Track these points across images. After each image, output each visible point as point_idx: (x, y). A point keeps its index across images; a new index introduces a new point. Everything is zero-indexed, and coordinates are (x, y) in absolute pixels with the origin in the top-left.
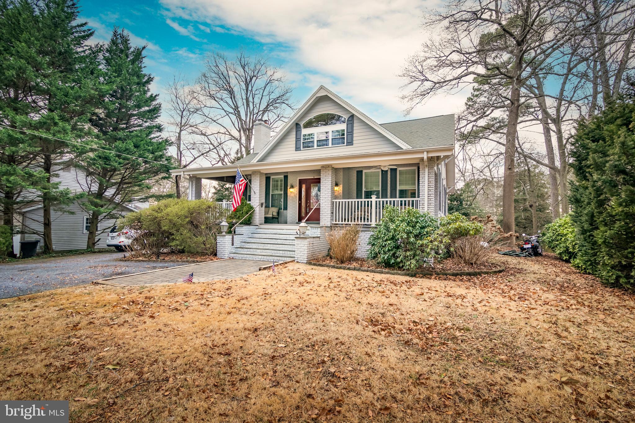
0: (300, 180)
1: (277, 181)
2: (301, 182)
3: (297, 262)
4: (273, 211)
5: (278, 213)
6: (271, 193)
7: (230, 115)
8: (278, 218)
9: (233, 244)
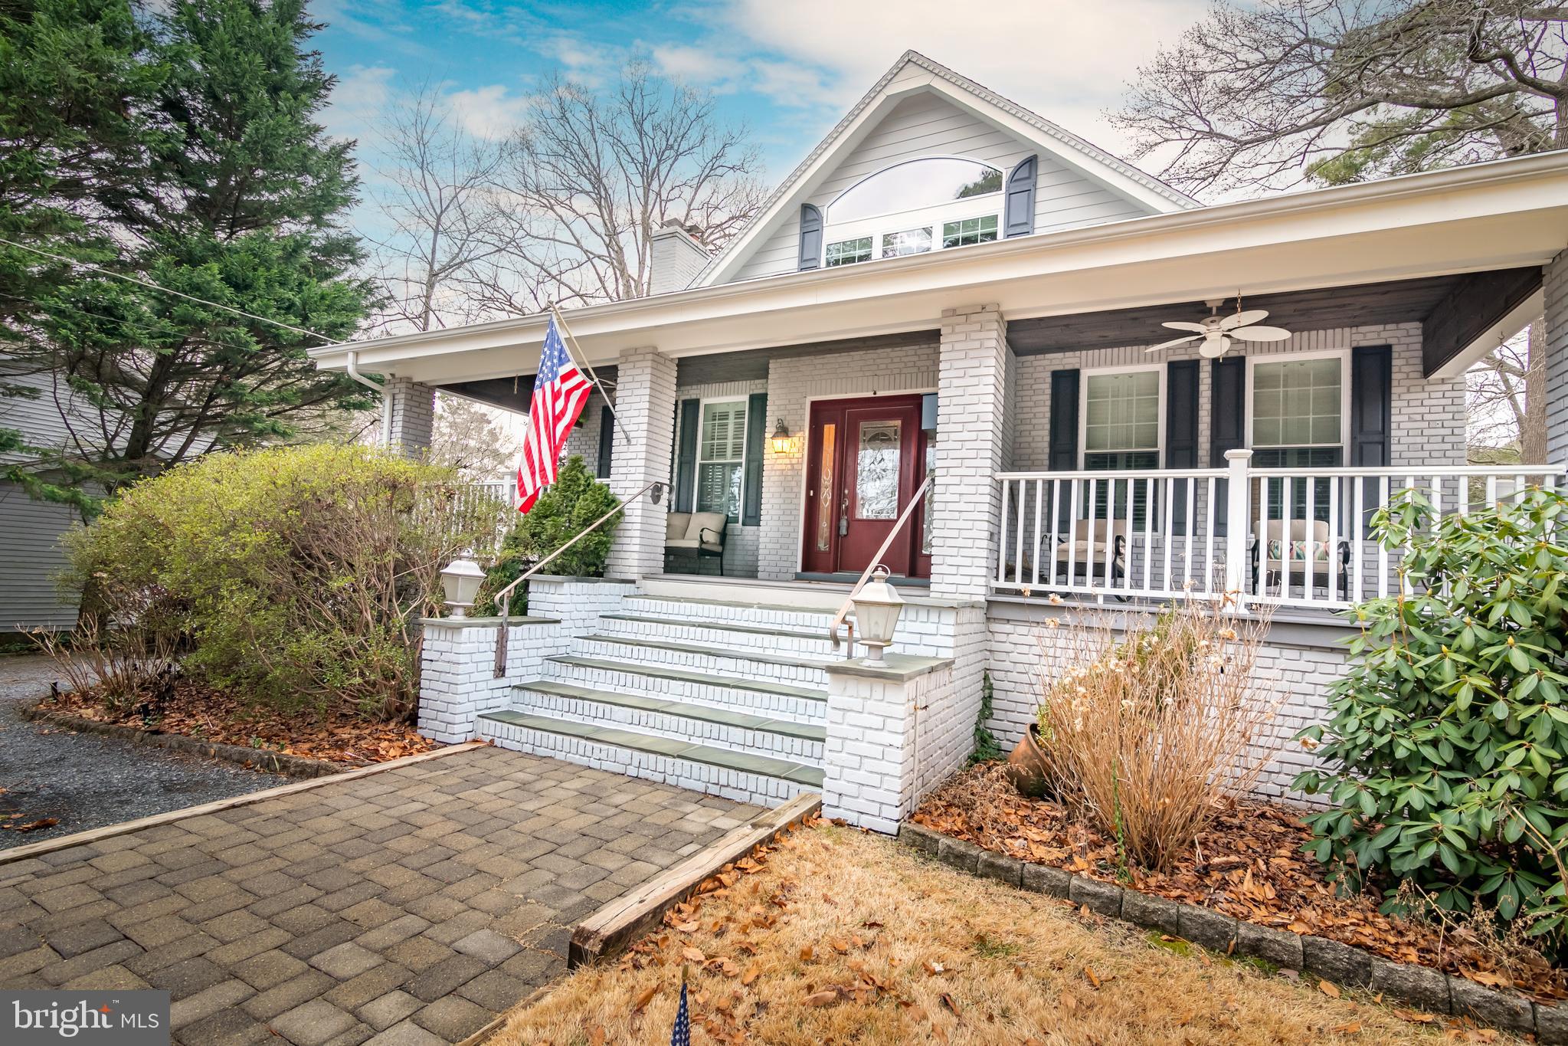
0: (813, 404)
1: (724, 416)
2: (821, 412)
3: (838, 823)
4: (702, 528)
5: (723, 535)
6: (698, 461)
7: (596, 261)
8: (720, 555)
9: (501, 671)
